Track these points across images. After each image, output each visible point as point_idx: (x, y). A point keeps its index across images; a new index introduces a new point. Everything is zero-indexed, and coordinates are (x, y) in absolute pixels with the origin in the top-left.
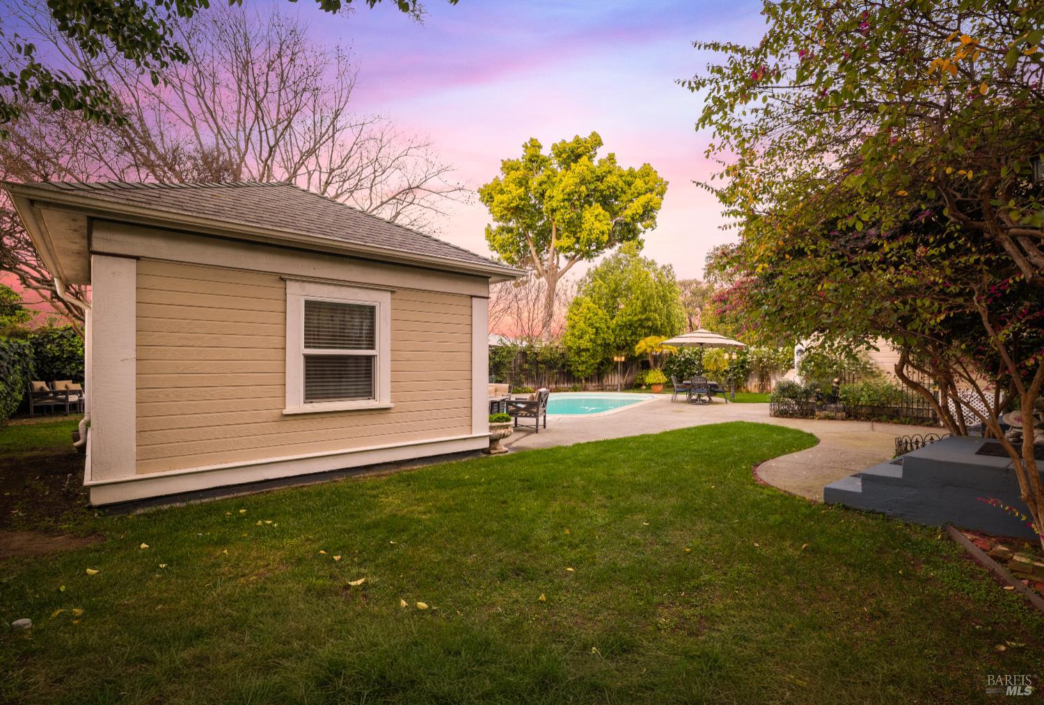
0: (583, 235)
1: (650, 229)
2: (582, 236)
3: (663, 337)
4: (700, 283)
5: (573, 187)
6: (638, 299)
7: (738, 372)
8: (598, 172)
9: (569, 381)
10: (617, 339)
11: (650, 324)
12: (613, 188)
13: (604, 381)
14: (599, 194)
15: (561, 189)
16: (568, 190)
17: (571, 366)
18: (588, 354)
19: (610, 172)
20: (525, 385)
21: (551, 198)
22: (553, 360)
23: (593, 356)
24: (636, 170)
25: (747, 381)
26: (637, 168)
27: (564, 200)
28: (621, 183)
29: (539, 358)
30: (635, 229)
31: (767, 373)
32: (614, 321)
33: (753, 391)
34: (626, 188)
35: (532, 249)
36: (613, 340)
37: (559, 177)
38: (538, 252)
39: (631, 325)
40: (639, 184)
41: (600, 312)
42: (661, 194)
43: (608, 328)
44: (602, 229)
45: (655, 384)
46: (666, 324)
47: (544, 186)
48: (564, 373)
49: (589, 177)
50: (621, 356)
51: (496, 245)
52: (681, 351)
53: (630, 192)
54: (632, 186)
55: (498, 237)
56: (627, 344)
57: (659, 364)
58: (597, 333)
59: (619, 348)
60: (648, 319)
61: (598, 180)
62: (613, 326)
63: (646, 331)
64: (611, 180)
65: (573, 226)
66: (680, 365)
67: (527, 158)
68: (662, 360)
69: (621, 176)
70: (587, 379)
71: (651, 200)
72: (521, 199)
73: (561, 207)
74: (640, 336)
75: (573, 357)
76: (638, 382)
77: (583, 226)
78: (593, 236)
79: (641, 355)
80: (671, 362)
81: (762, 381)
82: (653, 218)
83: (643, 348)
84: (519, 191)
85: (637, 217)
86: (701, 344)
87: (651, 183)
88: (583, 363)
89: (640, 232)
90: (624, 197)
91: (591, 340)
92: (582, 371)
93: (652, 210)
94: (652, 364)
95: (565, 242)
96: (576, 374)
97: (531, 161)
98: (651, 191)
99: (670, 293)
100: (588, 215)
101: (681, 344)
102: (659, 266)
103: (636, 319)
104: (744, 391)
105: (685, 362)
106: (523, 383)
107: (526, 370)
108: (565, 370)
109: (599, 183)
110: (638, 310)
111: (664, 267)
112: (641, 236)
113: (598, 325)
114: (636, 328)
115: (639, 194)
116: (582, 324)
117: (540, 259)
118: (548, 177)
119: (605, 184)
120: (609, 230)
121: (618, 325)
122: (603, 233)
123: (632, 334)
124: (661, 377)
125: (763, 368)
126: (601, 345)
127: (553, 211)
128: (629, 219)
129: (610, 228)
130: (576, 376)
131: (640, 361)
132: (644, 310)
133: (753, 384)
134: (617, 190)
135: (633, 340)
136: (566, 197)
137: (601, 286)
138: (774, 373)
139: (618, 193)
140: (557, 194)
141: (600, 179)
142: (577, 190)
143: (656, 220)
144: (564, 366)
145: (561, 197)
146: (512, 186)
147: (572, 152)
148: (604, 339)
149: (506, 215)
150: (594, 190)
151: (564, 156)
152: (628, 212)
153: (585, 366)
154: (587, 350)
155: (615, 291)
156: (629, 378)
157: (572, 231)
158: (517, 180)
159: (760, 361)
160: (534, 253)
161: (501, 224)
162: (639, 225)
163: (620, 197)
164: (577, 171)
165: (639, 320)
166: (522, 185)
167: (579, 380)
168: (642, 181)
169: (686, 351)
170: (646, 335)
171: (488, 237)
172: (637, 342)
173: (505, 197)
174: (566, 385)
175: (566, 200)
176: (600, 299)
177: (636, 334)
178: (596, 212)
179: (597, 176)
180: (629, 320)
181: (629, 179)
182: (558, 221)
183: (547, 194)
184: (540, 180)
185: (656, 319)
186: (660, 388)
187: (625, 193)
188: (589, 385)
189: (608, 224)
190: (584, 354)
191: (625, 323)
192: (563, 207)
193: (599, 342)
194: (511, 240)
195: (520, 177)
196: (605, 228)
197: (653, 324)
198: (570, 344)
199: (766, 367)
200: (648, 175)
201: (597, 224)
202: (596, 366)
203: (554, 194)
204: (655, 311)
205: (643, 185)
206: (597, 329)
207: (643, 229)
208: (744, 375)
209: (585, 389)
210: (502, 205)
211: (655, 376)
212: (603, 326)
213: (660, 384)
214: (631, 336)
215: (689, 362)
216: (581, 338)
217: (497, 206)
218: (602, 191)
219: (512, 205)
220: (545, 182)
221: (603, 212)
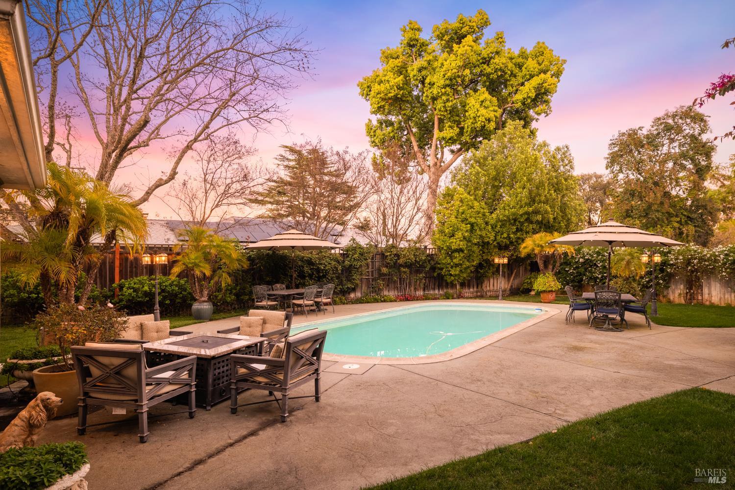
0: (467, 124)
1: (543, 115)
2: (466, 126)
3: (556, 234)
4: (600, 177)
5: (455, 71)
6: (524, 188)
7: (656, 277)
8: (485, 54)
9: (440, 287)
10: (498, 238)
11: (539, 218)
12: (501, 70)
13: (484, 286)
14: (485, 78)
15: (442, 73)
16: (449, 74)
17: (442, 269)
18: (462, 255)
19: (497, 53)
20: (386, 293)
21: (432, 84)
22: (418, 263)
23: (468, 258)
24: (528, 51)
25: (667, 288)
26: (529, 49)
27: (445, 86)
28: (510, 65)
29: (401, 261)
30: (527, 117)
31: (698, 279)
32: (494, 216)
33: (677, 301)
34: (516, 70)
35: (415, 144)
36: (492, 238)
37: (440, 61)
38: (421, 147)
39: (515, 220)
40: (531, 65)
41: (476, 204)
42: (557, 75)
43: (487, 223)
44: (487, 116)
45: (544, 292)
46: (560, 218)
47: (424, 73)
48: (434, 278)
49: (474, 59)
50: (504, 257)
51: (377, 141)
52: (578, 251)
53: (520, 74)
54: (523, 68)
55: (378, 131)
56: (511, 243)
57: (551, 267)
58: (472, 230)
59: (502, 248)
60: (536, 212)
61: (484, 63)
62: (492, 222)
63: (535, 226)
64: (498, 61)
65: (455, 115)
66: (577, 268)
67: (405, 42)
68: (555, 262)
69: (511, 59)
70: (463, 285)
71: (545, 81)
72: (399, 88)
73: (443, 94)
74: (527, 233)
75: (444, 259)
76: (526, 286)
77: (467, 114)
78: (478, 125)
79: (529, 256)
80: (567, 263)
81: (690, 288)
82: (547, 102)
83: (530, 248)
84: (397, 80)
85: (529, 101)
86: (610, 242)
87: (546, 63)
88: (457, 265)
89: (532, 120)
90: (514, 81)
91: (464, 238)
92: (456, 275)
93: (547, 92)
94: (541, 266)
95: (450, 132)
96: (449, 279)
97: (411, 46)
98: (545, 72)
99: (566, 180)
100: (473, 102)
101: (581, 243)
102: (552, 148)
103: (521, 212)
104: (664, 300)
105: (583, 264)
106: (382, 290)
107: (385, 275)
108: (435, 274)
109: (485, 66)
110: (525, 200)
111: (558, 149)
112: (534, 125)
113: (473, 220)
114: (522, 224)
115: (532, 76)
116: (453, 219)
117: (424, 154)
118: (429, 62)
119: (492, 66)
120: (496, 117)
121: (498, 220)
122: (489, 120)
123: (518, 230)
124: (552, 284)
125: (692, 272)
126: (477, 244)
127: (434, 99)
128: (520, 104)
129: (498, 115)
130: (449, 281)
131: (529, 261)
132: (532, 200)
133: (677, 292)
134: (506, 73)
135: (519, 238)
136: (448, 82)
137: (478, 173)
138: (709, 278)
139: (507, 76)
140: (438, 79)
141: (487, 61)
142: (460, 74)
143: (551, 104)
144: (433, 269)
145: (442, 82)
146: (390, 74)
147: (456, 33)
148: (481, 236)
149: (384, 106)
150: (481, 74)
151: (446, 38)
152: (519, 97)
153: (458, 269)
154: (461, 250)
155: (495, 179)
156: (515, 282)
157: (455, 121)
158: (396, 69)
159: (688, 262)
160: (416, 148)
161: (379, 116)
162: (531, 112)
163: (509, 81)
164: (460, 52)
165: (527, 213)
166: (401, 74)
167: (453, 286)
168: (535, 61)
169: (585, 250)
170: (535, 232)
171: (369, 133)
172: (523, 240)
173: (382, 87)
174: (437, 291)
175: (448, 85)
176: (476, 189)
177: (521, 230)
178: (482, 98)
179: (484, 58)
180: (514, 214)
181: (520, 60)
182: (440, 110)
183: (427, 81)
184: (419, 66)
185: (546, 212)
186: (551, 296)
187: (515, 76)
188: (467, 292)
189: (495, 111)
190: (456, 255)
191: (508, 217)
192: (445, 94)
193: (475, 241)
194: (391, 135)
195: (399, 65)
196: (492, 115)
197: (543, 218)
198: (439, 243)
199: (697, 271)
200: (542, 54)
201: (483, 111)
202: (472, 269)
203: (435, 81)
204: (546, 202)
205: (536, 65)
206: (472, 225)
207: (536, 116)
208: (664, 280)
209: (460, 297)
210: (379, 96)
211: (545, 281)
212: (480, 221)
213: (552, 291)
214: (514, 233)
215: (589, 264)
216: (453, 235)
217: (374, 97)
218: (488, 75)
219: (390, 95)
220: (425, 68)
221: (489, 97)
